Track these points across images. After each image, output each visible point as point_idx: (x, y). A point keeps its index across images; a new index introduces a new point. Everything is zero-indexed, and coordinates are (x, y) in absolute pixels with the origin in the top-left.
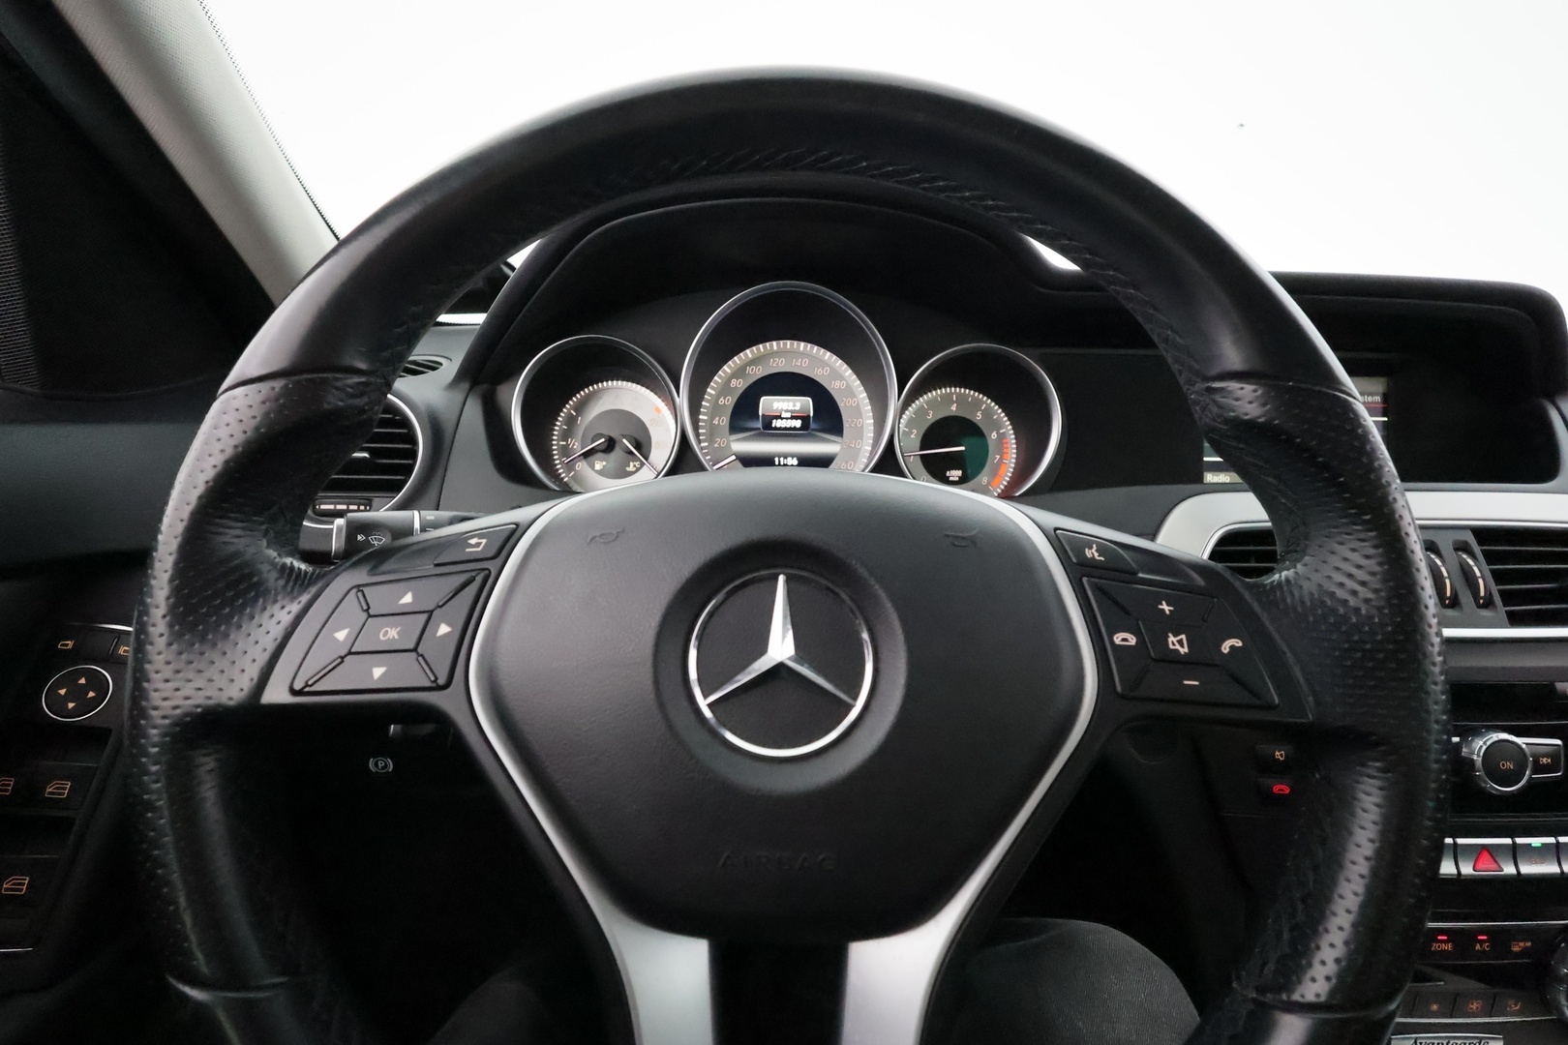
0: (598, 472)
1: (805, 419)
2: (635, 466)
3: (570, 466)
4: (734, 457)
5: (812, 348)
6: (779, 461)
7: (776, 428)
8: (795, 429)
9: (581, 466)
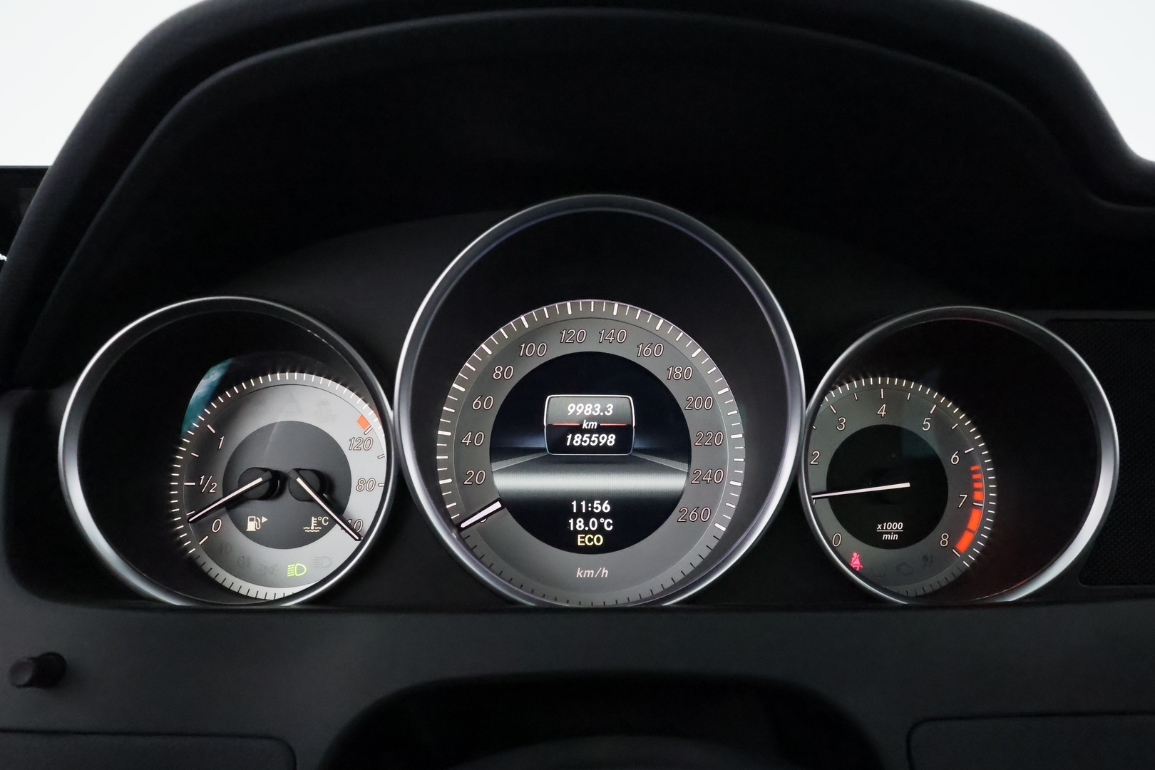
0: (250, 535)
1: (622, 432)
2: (319, 523)
3: (201, 526)
4: (498, 505)
5: (634, 312)
6: (579, 507)
7: (573, 449)
8: (605, 448)
9: (222, 524)
